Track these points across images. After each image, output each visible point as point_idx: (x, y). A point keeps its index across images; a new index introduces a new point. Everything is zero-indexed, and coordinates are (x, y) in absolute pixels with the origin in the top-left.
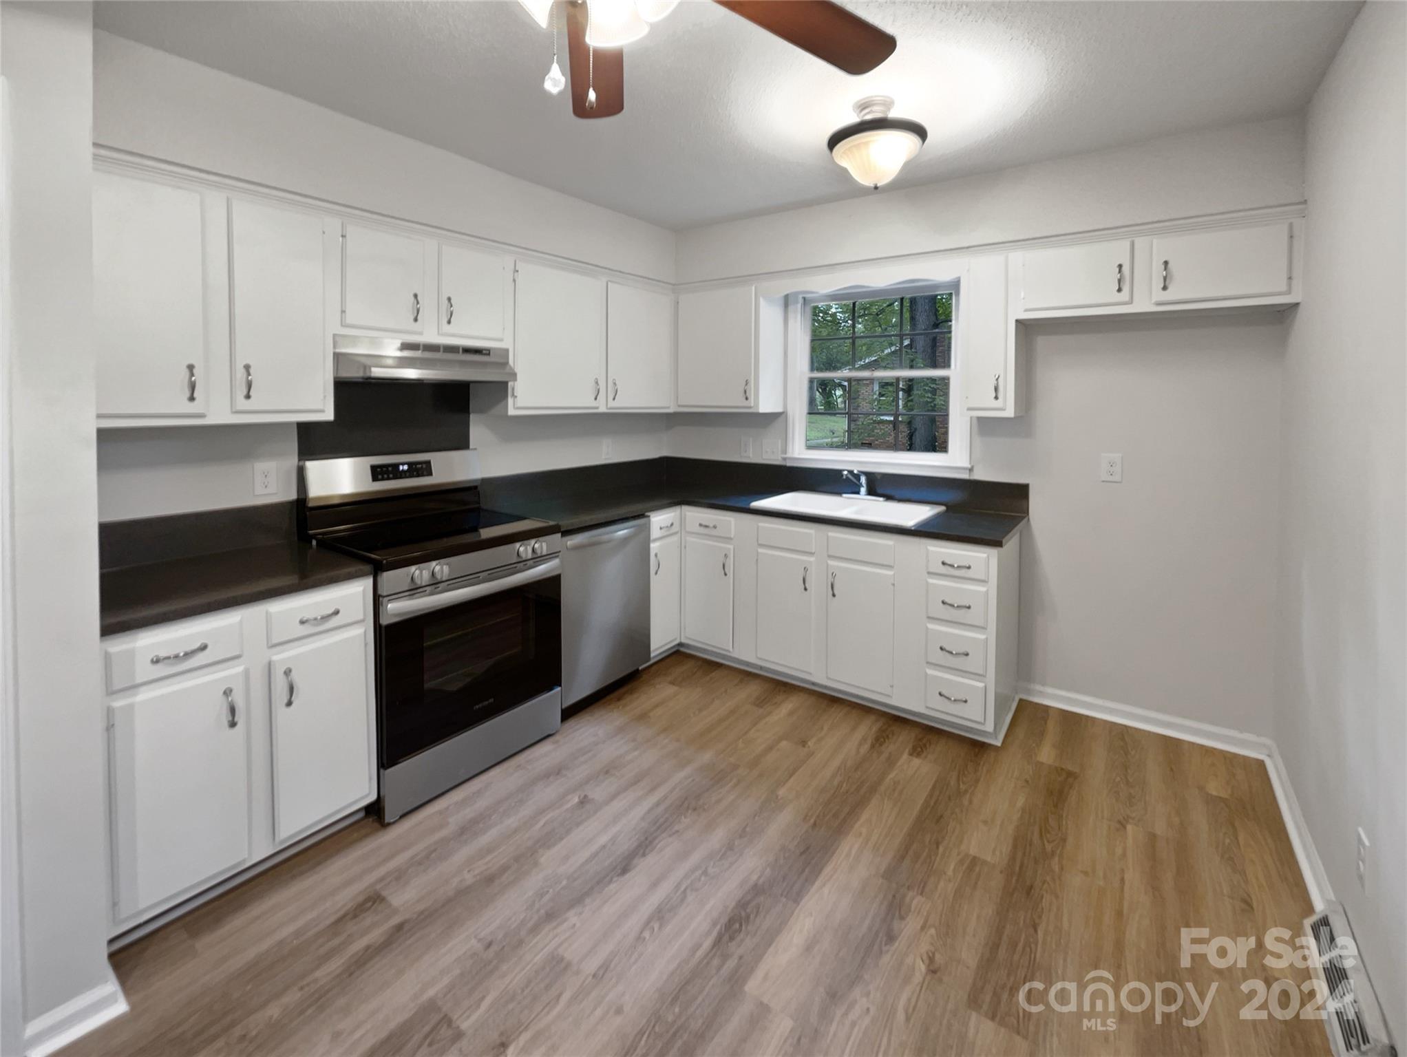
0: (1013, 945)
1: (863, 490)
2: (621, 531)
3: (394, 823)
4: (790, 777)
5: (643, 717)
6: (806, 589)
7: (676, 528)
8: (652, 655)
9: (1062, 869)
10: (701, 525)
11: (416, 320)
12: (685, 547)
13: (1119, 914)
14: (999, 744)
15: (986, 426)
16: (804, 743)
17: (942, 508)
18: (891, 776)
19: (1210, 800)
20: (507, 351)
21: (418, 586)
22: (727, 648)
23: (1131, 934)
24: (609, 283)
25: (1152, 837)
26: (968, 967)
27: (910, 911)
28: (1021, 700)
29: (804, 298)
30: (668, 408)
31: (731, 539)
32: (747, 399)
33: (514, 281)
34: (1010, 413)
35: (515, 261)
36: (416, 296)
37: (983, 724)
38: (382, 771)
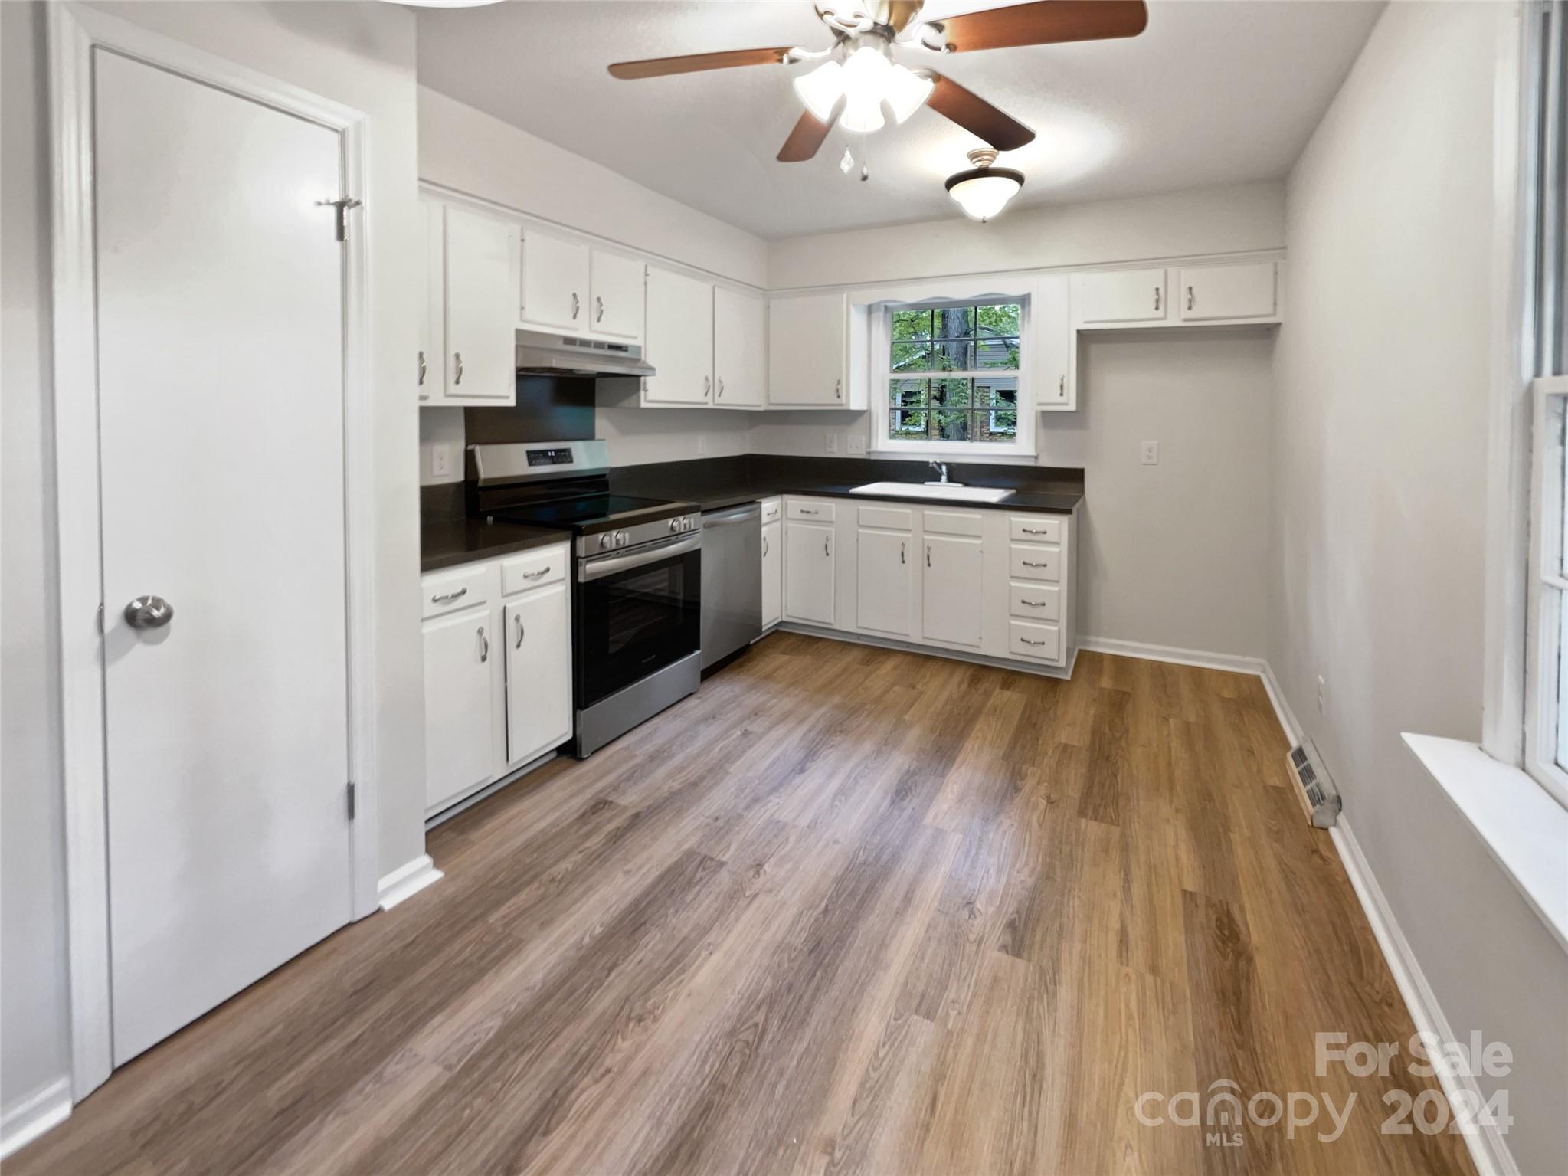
0: (1102, 785)
1: (944, 478)
2: (736, 516)
3: (588, 758)
4: (910, 707)
5: (768, 677)
6: (904, 562)
7: (778, 515)
8: (764, 629)
9: (1128, 745)
10: (802, 511)
11: (575, 317)
12: (787, 533)
13: (1169, 764)
14: (1069, 678)
15: (1049, 419)
16: (914, 687)
17: (1013, 491)
18: (990, 703)
19: (1223, 700)
20: (639, 348)
21: (607, 550)
22: (827, 621)
23: (1178, 773)
24: (716, 289)
25: (1187, 725)
26: (1074, 799)
27: (1027, 775)
28: (1080, 650)
29: (886, 307)
30: (760, 406)
31: (832, 522)
32: (839, 397)
33: (646, 284)
34: (1072, 407)
35: (646, 266)
36: (575, 295)
37: (1057, 661)
38: (578, 712)
